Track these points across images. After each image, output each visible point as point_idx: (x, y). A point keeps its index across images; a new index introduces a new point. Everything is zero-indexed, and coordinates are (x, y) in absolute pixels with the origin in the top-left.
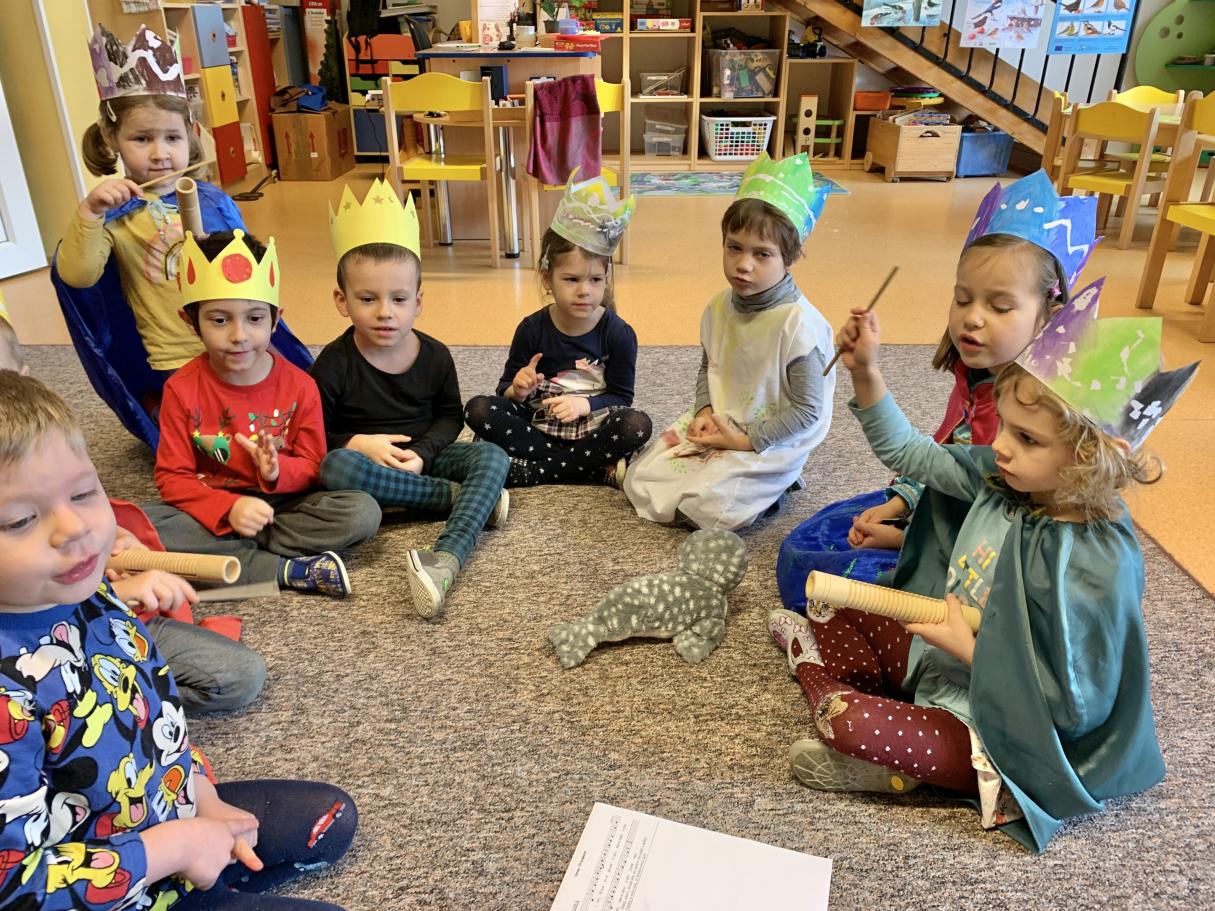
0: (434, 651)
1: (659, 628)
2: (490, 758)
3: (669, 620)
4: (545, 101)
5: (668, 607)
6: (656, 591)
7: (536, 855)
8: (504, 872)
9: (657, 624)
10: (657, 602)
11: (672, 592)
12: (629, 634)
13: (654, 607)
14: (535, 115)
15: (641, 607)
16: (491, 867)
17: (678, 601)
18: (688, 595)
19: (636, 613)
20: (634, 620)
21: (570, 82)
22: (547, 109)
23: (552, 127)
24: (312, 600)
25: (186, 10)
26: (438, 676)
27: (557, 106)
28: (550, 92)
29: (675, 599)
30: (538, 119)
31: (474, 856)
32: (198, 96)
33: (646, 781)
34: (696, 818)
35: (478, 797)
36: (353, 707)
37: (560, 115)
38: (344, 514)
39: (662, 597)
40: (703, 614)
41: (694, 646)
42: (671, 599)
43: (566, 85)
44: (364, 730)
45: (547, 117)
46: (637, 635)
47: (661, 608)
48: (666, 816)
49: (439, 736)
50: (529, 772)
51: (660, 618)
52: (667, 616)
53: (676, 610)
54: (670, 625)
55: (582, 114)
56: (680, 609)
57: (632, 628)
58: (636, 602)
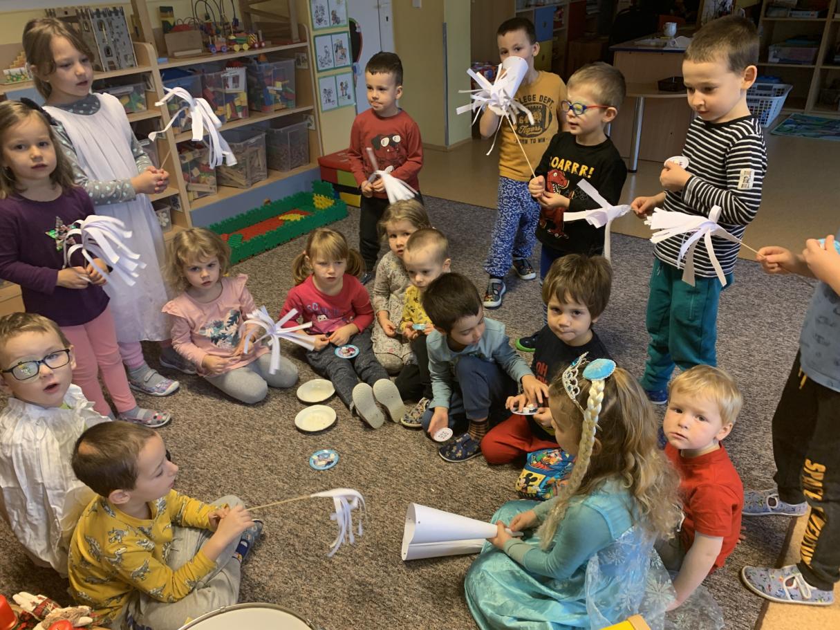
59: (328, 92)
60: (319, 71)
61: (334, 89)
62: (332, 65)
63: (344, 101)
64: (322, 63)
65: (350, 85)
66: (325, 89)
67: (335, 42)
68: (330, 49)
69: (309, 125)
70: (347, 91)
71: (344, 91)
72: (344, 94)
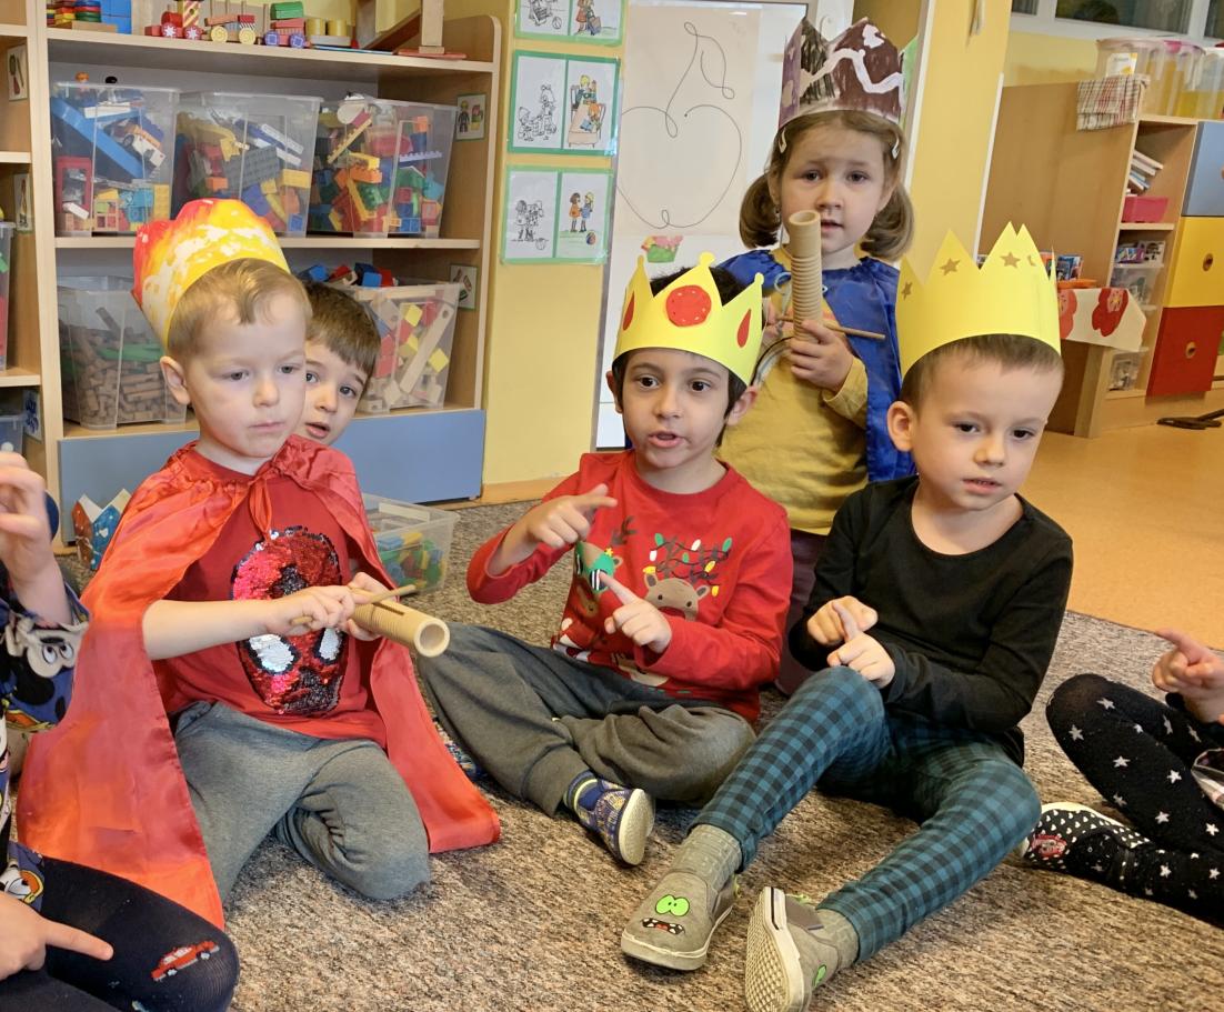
25: (1190, 127)
32: (1159, 258)
59: (531, 213)
60: (513, 150)
61: (549, 206)
62: (554, 141)
63: (575, 247)
64: (528, 129)
65: (600, 207)
66: (523, 203)
67: (574, 81)
68: (557, 95)
69: (463, 296)
70: (588, 221)
71: (579, 219)
72: (578, 227)
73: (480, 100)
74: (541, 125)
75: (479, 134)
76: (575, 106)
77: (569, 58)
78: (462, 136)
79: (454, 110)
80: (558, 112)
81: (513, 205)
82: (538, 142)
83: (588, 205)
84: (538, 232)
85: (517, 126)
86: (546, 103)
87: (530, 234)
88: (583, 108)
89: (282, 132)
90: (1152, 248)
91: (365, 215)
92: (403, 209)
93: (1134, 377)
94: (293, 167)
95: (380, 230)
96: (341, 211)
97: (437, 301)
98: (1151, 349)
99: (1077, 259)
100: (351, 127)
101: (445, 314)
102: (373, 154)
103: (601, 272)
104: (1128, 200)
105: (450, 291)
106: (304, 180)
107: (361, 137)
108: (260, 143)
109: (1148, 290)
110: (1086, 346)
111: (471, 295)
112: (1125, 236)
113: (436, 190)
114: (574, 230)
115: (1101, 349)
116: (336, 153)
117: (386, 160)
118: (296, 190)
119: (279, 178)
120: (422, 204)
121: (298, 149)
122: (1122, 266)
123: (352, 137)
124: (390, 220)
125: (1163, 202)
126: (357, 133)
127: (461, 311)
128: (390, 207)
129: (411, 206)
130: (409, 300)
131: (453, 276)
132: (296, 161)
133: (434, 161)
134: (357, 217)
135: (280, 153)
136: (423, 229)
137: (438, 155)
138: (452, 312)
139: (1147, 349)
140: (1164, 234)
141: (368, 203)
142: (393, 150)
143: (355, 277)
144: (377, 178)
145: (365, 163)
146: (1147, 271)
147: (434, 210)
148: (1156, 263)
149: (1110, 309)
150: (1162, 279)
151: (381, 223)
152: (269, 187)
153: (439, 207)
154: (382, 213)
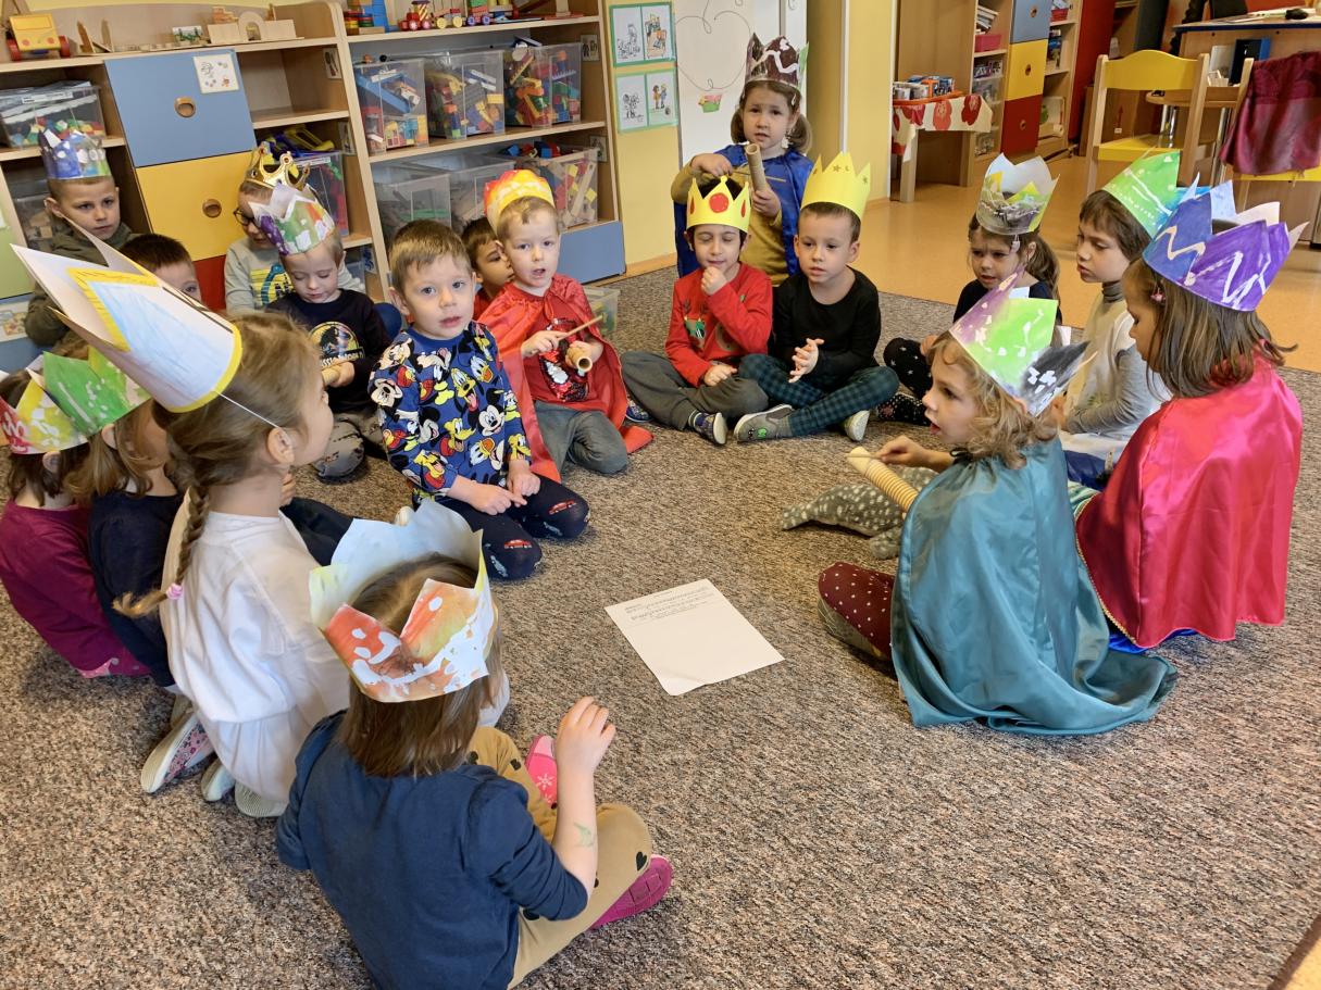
0: (726, 487)
1: (858, 522)
2: (686, 539)
3: (868, 518)
4: (1262, 80)
5: (866, 509)
6: (863, 493)
7: (650, 582)
8: (628, 580)
9: (857, 519)
10: (860, 502)
11: (875, 498)
12: (833, 521)
13: (857, 505)
14: (1247, 96)
15: (847, 501)
16: (626, 576)
17: (876, 506)
18: (887, 503)
19: (843, 506)
20: (840, 510)
21: (1299, 59)
22: (1262, 89)
23: (1264, 111)
24: (702, 441)
26: (713, 498)
27: (1276, 86)
28: (1270, 71)
29: (876, 504)
30: (1248, 101)
31: (625, 569)
32: (1000, 70)
33: (745, 583)
34: (743, 609)
35: (658, 551)
36: (656, 493)
37: (1279, 96)
38: (735, 392)
39: (866, 499)
40: (896, 522)
41: (884, 546)
42: (872, 502)
43: (1294, 63)
44: (647, 505)
45: (1258, 99)
46: (842, 524)
47: (862, 507)
48: (732, 602)
49: (676, 521)
50: (695, 553)
51: (860, 514)
52: (865, 514)
53: (873, 512)
54: (868, 523)
55: (1307, 96)
56: (877, 513)
57: (837, 516)
58: (845, 497)
59: (631, 101)
60: (615, 65)
61: (641, 96)
62: (639, 57)
63: (659, 118)
64: (624, 52)
65: (670, 91)
66: (627, 96)
67: (646, 19)
68: (638, 29)
69: (600, 154)
70: (665, 101)
71: (660, 101)
72: (660, 106)
73: (594, 37)
74: (631, 47)
75: (596, 58)
76: (649, 34)
77: (641, 5)
78: (586, 59)
79: (580, 45)
80: (639, 39)
81: (621, 98)
82: (630, 59)
83: (664, 91)
84: (637, 112)
85: (617, 51)
86: (632, 35)
87: (632, 114)
88: (654, 34)
89: (483, 72)
90: (996, 65)
91: (537, 115)
92: (558, 107)
93: (992, 145)
94: (492, 92)
95: (547, 122)
96: (522, 113)
97: (585, 160)
98: (999, 128)
99: (950, 81)
100: (522, 62)
101: (591, 167)
102: (537, 78)
103: (676, 130)
104: (978, 38)
105: (592, 153)
106: (498, 99)
107: (528, 68)
108: (472, 81)
109: (995, 91)
110: (960, 133)
111: (604, 153)
112: (978, 61)
113: (575, 93)
114: (657, 108)
115: (969, 133)
116: (515, 79)
117: (545, 81)
118: (496, 106)
119: (486, 99)
120: (568, 103)
121: (493, 80)
122: (978, 80)
123: (523, 69)
124: (552, 116)
125: (999, 36)
126: (525, 66)
127: (600, 163)
128: (551, 107)
129: (562, 105)
130: (570, 162)
131: (592, 142)
132: (493, 88)
133: (572, 76)
134: (533, 117)
135: (484, 85)
136: (571, 117)
137: (574, 72)
138: (595, 165)
139: (996, 128)
140: (1001, 56)
141: (539, 108)
142: (548, 73)
143: (536, 152)
144: (542, 93)
145: (533, 85)
146: (994, 80)
147: (575, 105)
148: (998, 75)
149: (971, 109)
150: (1002, 83)
151: (547, 118)
152: (480, 106)
153: (579, 103)
154: (546, 112)
